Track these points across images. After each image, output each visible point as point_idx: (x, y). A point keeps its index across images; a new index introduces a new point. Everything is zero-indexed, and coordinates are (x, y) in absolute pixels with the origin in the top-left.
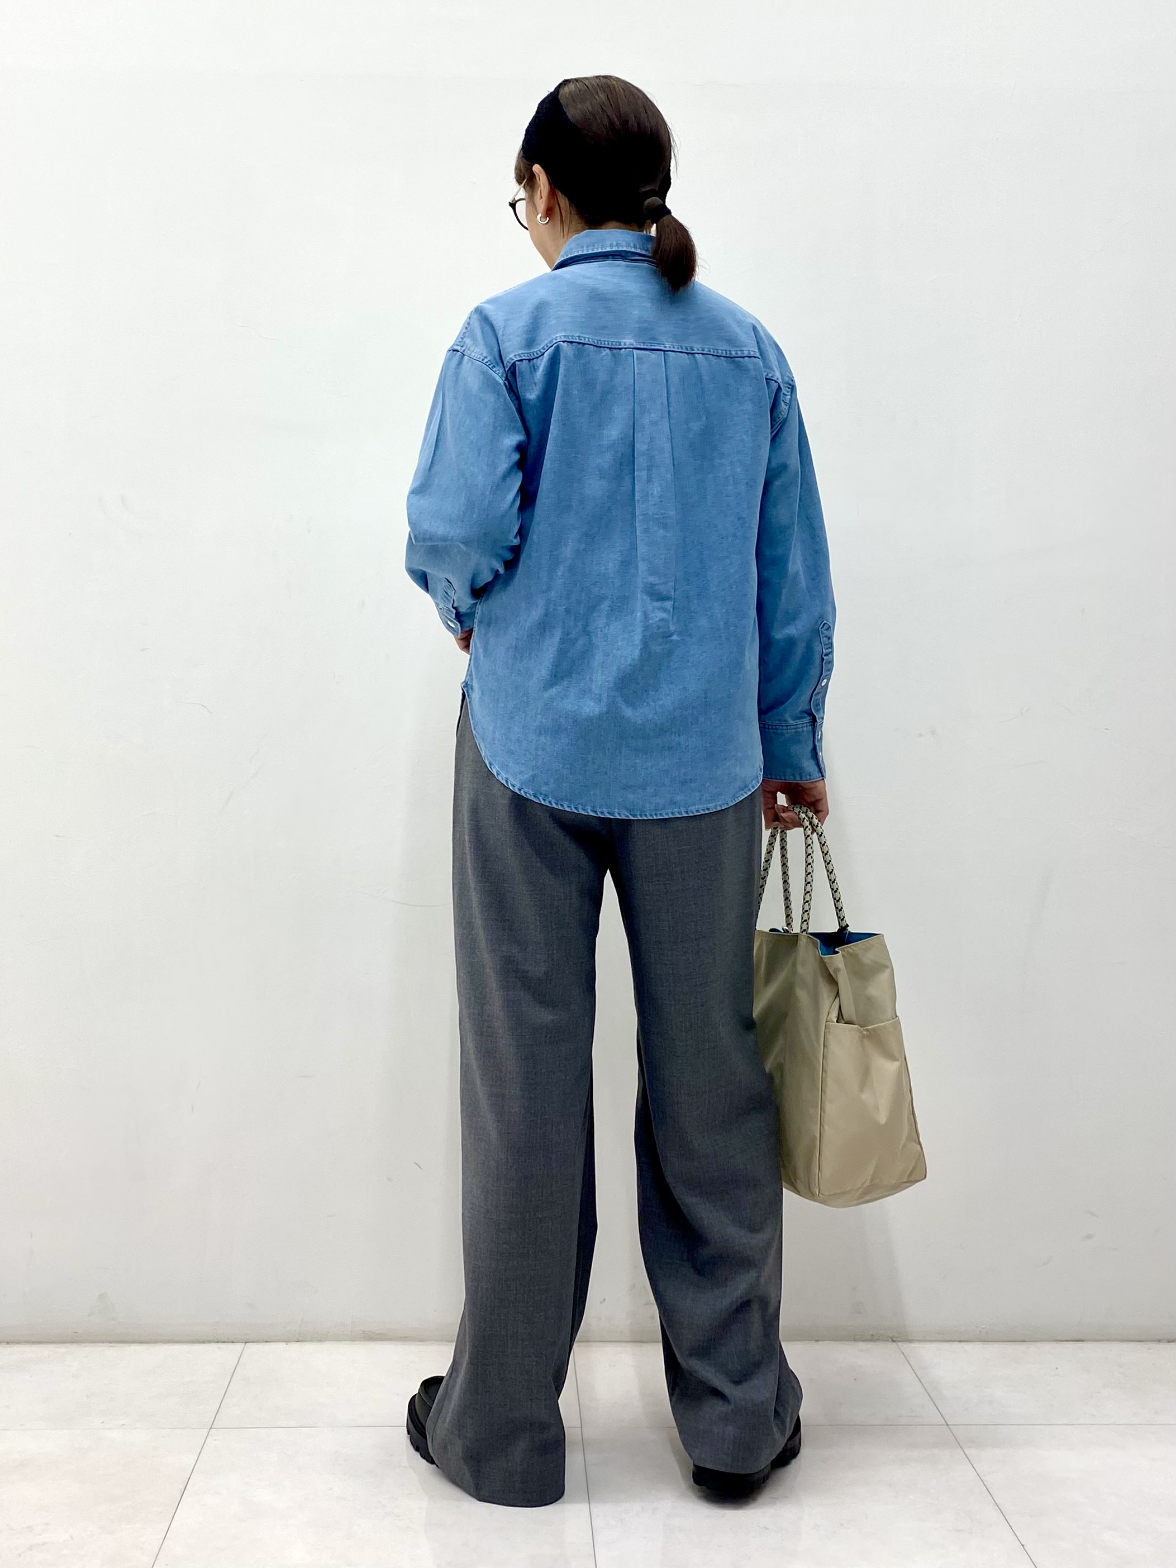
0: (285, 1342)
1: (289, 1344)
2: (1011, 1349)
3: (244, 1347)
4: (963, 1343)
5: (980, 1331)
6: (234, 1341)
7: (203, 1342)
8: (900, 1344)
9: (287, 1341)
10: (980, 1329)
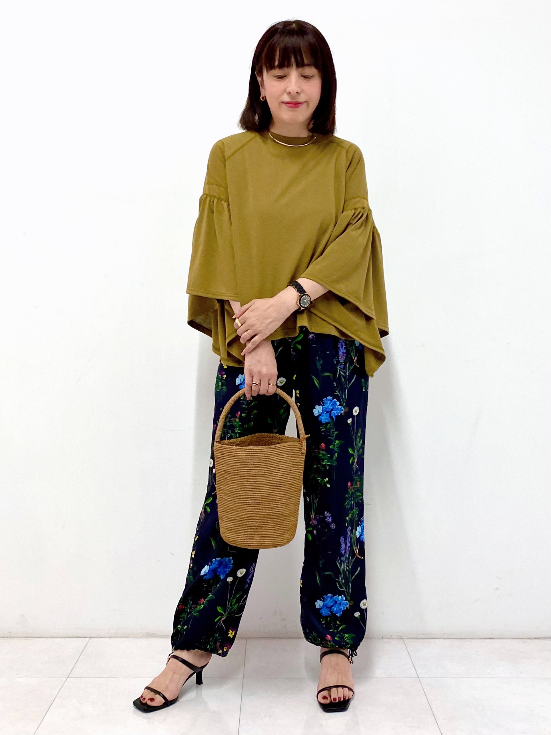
0: (108, 637)
1: (111, 639)
2: (456, 642)
3: (89, 640)
4: (434, 639)
5: (444, 634)
6: (85, 637)
7: (69, 637)
8: (404, 640)
9: (110, 637)
10: (444, 633)
